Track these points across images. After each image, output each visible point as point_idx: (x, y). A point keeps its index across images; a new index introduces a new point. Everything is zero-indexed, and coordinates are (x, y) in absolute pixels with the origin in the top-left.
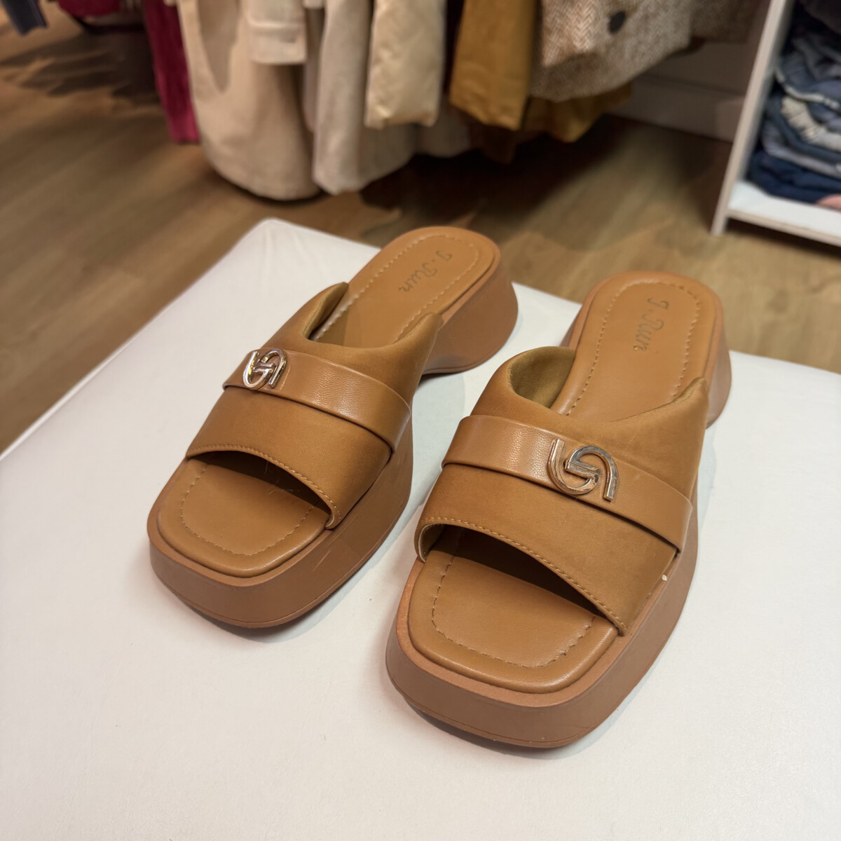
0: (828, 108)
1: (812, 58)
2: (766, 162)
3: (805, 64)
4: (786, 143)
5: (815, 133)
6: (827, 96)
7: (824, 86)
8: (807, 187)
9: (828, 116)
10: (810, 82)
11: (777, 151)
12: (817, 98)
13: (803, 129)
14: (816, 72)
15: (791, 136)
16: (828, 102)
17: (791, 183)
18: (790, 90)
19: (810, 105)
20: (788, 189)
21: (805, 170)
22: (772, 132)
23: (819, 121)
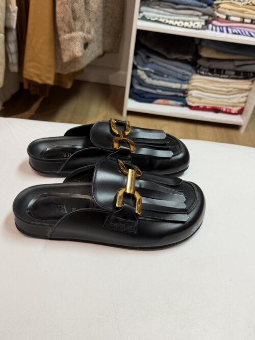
0: (151, 72)
1: (144, 56)
2: (135, 91)
3: (142, 58)
4: (140, 84)
5: (149, 81)
6: (150, 68)
7: (149, 65)
8: (149, 98)
9: (152, 75)
10: (145, 64)
11: (137, 87)
12: (147, 69)
13: (145, 79)
14: (146, 61)
15: (141, 82)
16: (151, 70)
17: (144, 97)
18: (139, 67)
19: (145, 71)
20: (143, 99)
21: (147, 93)
22: (135, 81)
23: (149, 76)
